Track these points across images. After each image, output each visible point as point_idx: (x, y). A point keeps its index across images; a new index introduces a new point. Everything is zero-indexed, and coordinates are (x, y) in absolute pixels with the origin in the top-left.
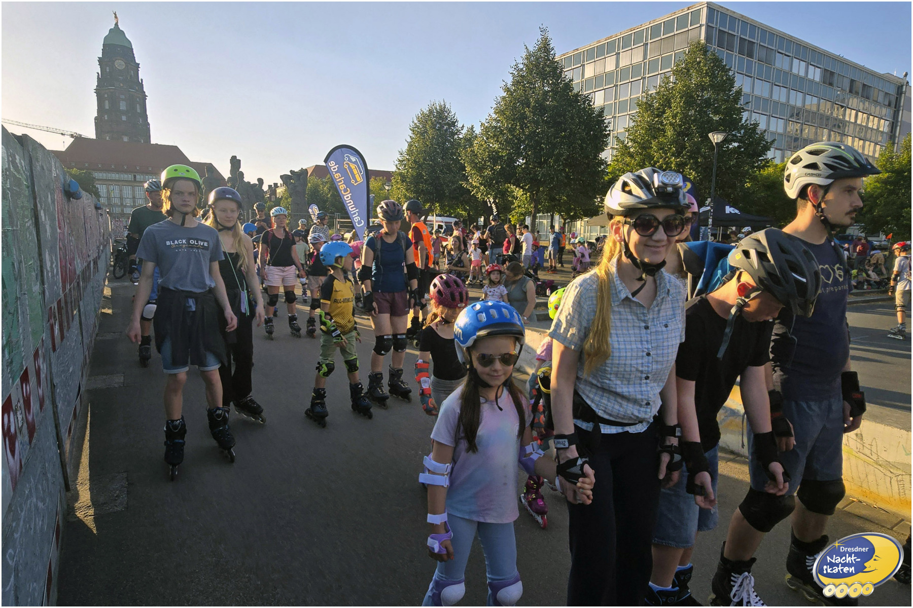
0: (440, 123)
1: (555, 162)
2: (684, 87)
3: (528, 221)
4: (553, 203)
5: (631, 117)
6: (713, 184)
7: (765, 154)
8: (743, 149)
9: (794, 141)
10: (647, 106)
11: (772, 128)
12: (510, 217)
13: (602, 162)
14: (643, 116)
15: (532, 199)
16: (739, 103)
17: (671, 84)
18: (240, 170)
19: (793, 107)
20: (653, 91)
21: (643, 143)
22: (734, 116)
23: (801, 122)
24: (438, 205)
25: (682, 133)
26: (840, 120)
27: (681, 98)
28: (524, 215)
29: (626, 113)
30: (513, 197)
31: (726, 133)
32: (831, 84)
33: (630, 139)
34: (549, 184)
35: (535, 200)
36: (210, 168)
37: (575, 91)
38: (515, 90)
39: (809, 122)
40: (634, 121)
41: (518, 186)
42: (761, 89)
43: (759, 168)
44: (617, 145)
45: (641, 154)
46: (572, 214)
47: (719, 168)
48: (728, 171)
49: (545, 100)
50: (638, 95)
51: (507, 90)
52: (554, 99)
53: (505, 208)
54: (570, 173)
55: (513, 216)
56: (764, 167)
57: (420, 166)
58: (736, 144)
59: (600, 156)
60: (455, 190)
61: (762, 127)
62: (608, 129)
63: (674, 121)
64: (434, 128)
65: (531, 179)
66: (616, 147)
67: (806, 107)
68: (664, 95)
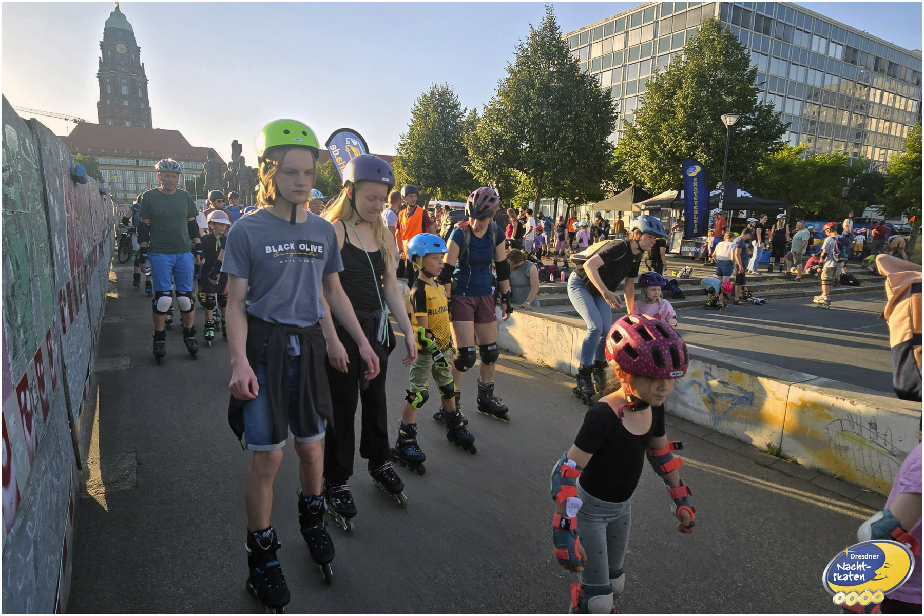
0: (442, 106)
1: (560, 145)
2: (696, 67)
3: (531, 206)
4: (557, 188)
5: (640, 99)
6: (725, 167)
7: (779, 137)
8: (756, 132)
9: (811, 125)
10: (657, 87)
11: (788, 111)
12: (513, 201)
13: (608, 146)
14: (652, 97)
15: (536, 184)
16: (754, 83)
17: (682, 64)
18: (242, 155)
19: (811, 88)
20: (663, 71)
21: (652, 127)
22: (749, 97)
23: (819, 103)
24: (439, 189)
25: (694, 115)
26: (863, 100)
27: (693, 78)
28: (527, 199)
29: (635, 95)
30: (516, 181)
31: (739, 115)
32: (854, 62)
33: (639, 122)
34: (553, 168)
35: (539, 185)
36: (212, 152)
37: (581, 72)
38: (519, 72)
39: (827, 103)
40: (643, 103)
41: (522, 170)
42: (778, 68)
43: (773, 151)
44: (624, 128)
45: (650, 137)
46: (576, 199)
47: (731, 151)
48: (741, 155)
49: (550, 81)
50: (648, 76)
51: (512, 71)
52: (559, 80)
53: (508, 192)
54: (575, 156)
55: (516, 201)
56: (777, 150)
57: (422, 150)
58: (749, 127)
59: (607, 139)
60: (457, 174)
61: (777, 109)
62: (615, 111)
63: (685, 103)
64: (437, 111)
65: (535, 163)
66: (623, 130)
67: (825, 87)
68: (675, 75)
